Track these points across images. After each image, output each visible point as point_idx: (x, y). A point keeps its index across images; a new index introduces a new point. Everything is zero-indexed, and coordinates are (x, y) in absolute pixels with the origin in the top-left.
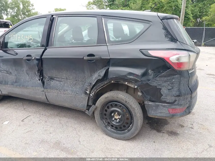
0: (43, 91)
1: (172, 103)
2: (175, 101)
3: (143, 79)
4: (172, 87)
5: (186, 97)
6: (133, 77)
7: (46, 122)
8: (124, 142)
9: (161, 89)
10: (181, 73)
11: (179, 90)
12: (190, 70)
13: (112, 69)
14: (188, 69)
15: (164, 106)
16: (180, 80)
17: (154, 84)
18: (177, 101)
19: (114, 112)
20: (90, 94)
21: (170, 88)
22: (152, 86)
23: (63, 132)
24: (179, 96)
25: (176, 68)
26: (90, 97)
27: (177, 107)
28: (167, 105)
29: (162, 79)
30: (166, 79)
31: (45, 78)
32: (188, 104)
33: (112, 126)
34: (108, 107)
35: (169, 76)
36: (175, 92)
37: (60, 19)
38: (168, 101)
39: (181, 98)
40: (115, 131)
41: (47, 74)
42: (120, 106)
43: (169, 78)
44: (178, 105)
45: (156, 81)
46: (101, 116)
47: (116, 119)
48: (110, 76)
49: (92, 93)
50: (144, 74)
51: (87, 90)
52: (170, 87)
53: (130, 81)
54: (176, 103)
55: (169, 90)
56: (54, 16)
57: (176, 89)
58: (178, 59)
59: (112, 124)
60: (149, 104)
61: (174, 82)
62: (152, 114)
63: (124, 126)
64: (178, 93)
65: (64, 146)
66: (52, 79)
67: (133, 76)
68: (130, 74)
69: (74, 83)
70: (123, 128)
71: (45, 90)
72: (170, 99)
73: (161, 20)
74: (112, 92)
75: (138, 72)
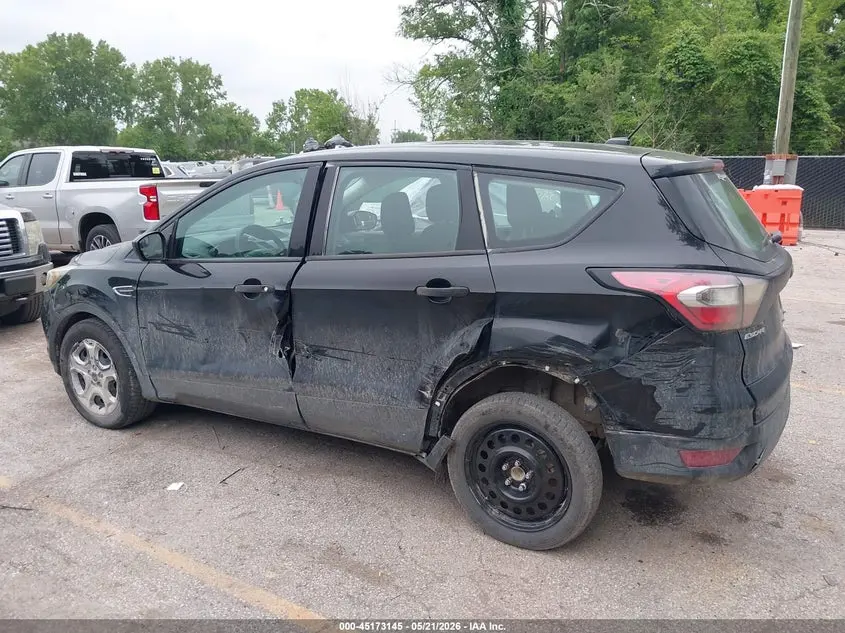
0: (291, 390)
1: (690, 434)
2: (701, 426)
3: (598, 356)
4: (688, 383)
5: (735, 414)
6: (566, 350)
7: (294, 488)
8: (540, 558)
9: (654, 389)
10: (715, 340)
11: (711, 392)
12: (749, 329)
13: (501, 324)
14: (738, 327)
15: (666, 443)
16: (714, 361)
17: (634, 372)
18: (707, 428)
19: (509, 458)
20: (433, 400)
21: (683, 385)
22: (628, 378)
23: (350, 519)
24: (710, 411)
25: (698, 324)
26: (434, 408)
27: (711, 447)
28: (675, 440)
29: (658, 356)
30: (668, 357)
31: (298, 350)
32: (744, 439)
33: (504, 505)
34: (490, 444)
35: (679, 346)
36: (698, 398)
37: (347, 172)
38: (677, 427)
39: (721, 417)
40: (513, 522)
41: (304, 337)
42: (530, 441)
43: (678, 355)
44: (709, 438)
45: (639, 365)
46: (468, 473)
47: (515, 483)
48: (496, 346)
49: (441, 397)
50: (603, 342)
51: (424, 389)
52: (684, 383)
53: (557, 361)
54: (703, 433)
55: (679, 391)
56: (328, 165)
57: (701, 388)
58: (704, 297)
59: (503, 499)
60: (620, 435)
61: (693, 366)
62: (630, 467)
63: (542, 506)
64: (707, 403)
65: (355, 558)
66: (318, 351)
67: (567, 347)
68: (559, 340)
69: (386, 366)
70: (538, 513)
71: (297, 387)
72: (682, 419)
73: (653, 179)
74: (502, 395)
75: (584, 334)
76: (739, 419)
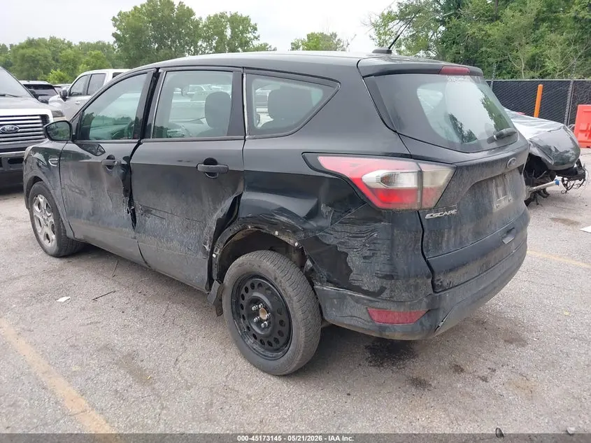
0: (135, 238)
1: (376, 294)
2: (382, 290)
3: (313, 224)
4: (372, 252)
5: (412, 281)
6: (286, 219)
8: (274, 380)
9: (347, 255)
10: (393, 217)
11: (391, 261)
12: (430, 210)
13: (249, 197)
14: (416, 207)
15: (357, 301)
16: (393, 235)
17: (331, 240)
18: (387, 292)
19: (256, 301)
20: (212, 252)
21: (368, 253)
22: (328, 245)
24: (390, 277)
25: (377, 202)
26: (214, 260)
27: (392, 307)
28: (363, 299)
29: (348, 228)
30: (356, 229)
31: (137, 210)
32: (424, 304)
33: (255, 337)
34: (246, 290)
35: (366, 220)
36: (380, 264)
38: (365, 289)
39: (398, 283)
40: (261, 350)
41: (141, 200)
42: (269, 289)
43: (364, 228)
44: (390, 299)
45: (336, 235)
46: (234, 310)
47: (261, 321)
48: (243, 213)
49: (216, 251)
50: (314, 214)
51: (205, 244)
52: (368, 252)
53: (284, 228)
54: (384, 295)
55: (365, 258)
56: (160, 71)
57: (382, 258)
58: (386, 180)
59: (254, 332)
60: (323, 290)
61: (376, 239)
62: (334, 316)
64: (387, 269)
66: (147, 211)
67: (287, 217)
68: (282, 211)
69: (185, 224)
70: (275, 346)
71: (137, 235)
72: (369, 282)
73: (363, 77)
74: (254, 253)
75: (299, 207)
76: (416, 287)
